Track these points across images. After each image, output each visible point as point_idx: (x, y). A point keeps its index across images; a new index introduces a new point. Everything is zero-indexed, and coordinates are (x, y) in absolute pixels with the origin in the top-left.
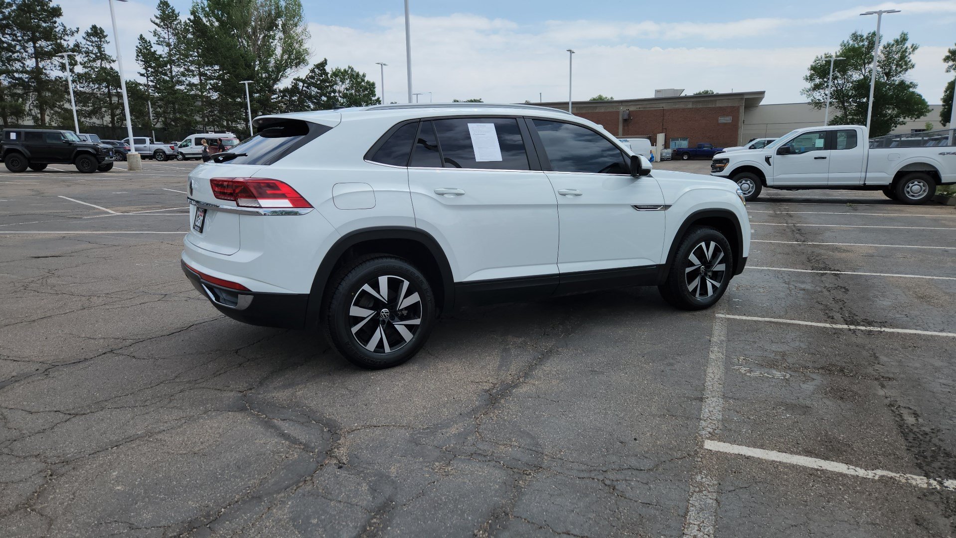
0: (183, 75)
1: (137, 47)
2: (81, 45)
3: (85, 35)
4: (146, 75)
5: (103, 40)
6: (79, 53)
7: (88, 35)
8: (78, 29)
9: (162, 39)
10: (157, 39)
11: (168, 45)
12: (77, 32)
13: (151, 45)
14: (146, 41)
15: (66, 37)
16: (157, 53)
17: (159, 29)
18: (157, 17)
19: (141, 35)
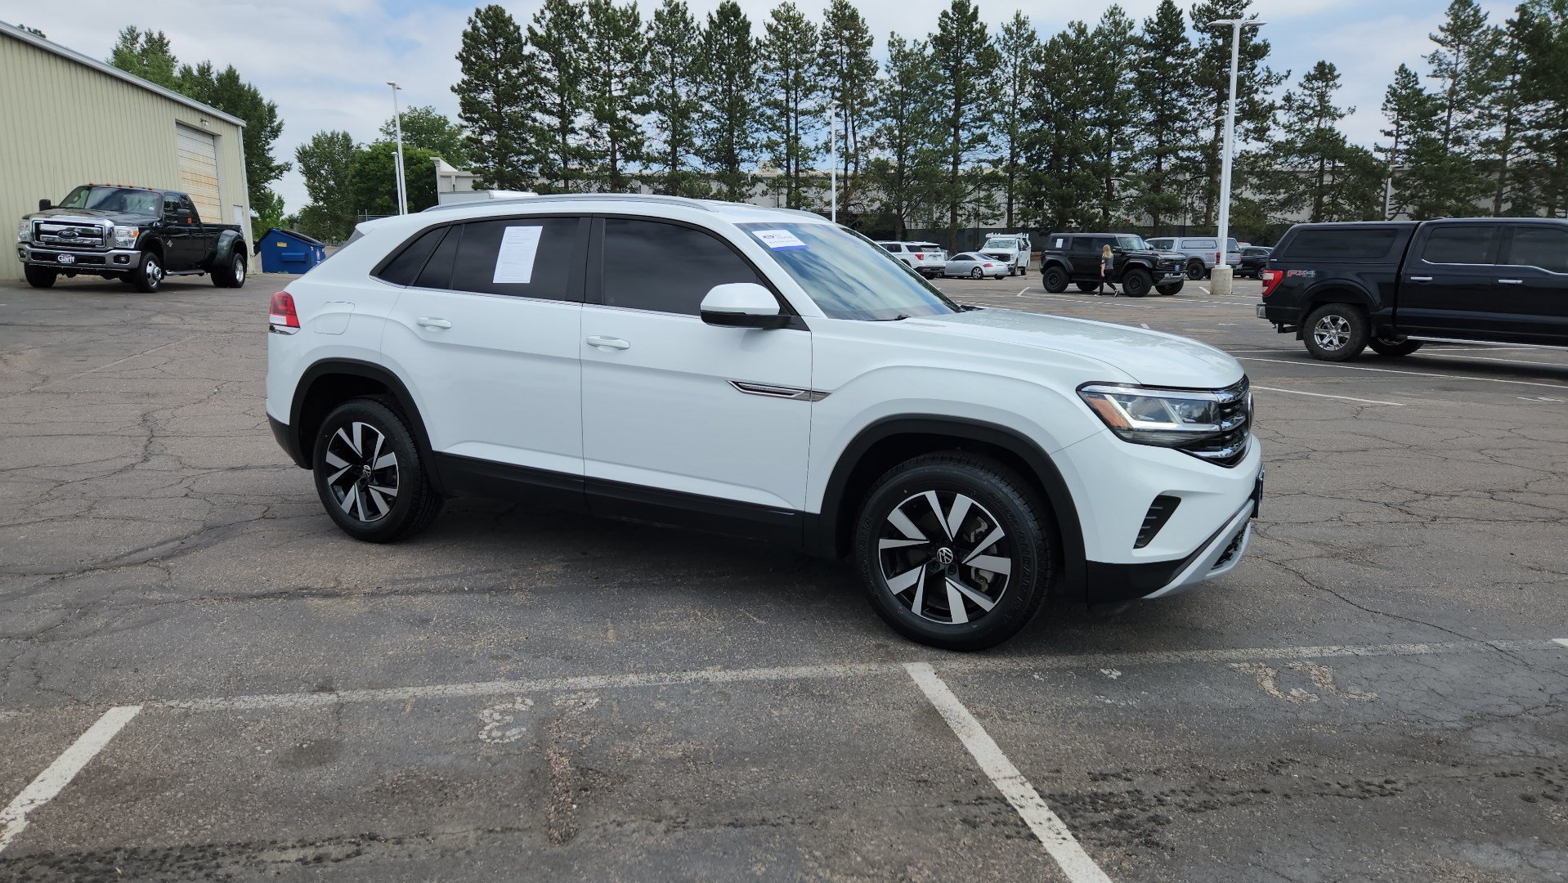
0: (1468, 126)
1: (1390, 87)
2: (1293, 97)
3: (1302, 80)
4: (1395, 133)
5: (1331, 83)
6: (1289, 110)
7: (1308, 80)
8: (1289, 72)
9: (1444, 67)
10: (1436, 68)
11: (1454, 75)
12: (1287, 77)
13: (1416, 80)
14: (1410, 74)
15: (1268, 88)
16: (1426, 93)
17: (1443, 49)
18: (1442, 29)
19: (1403, 65)
